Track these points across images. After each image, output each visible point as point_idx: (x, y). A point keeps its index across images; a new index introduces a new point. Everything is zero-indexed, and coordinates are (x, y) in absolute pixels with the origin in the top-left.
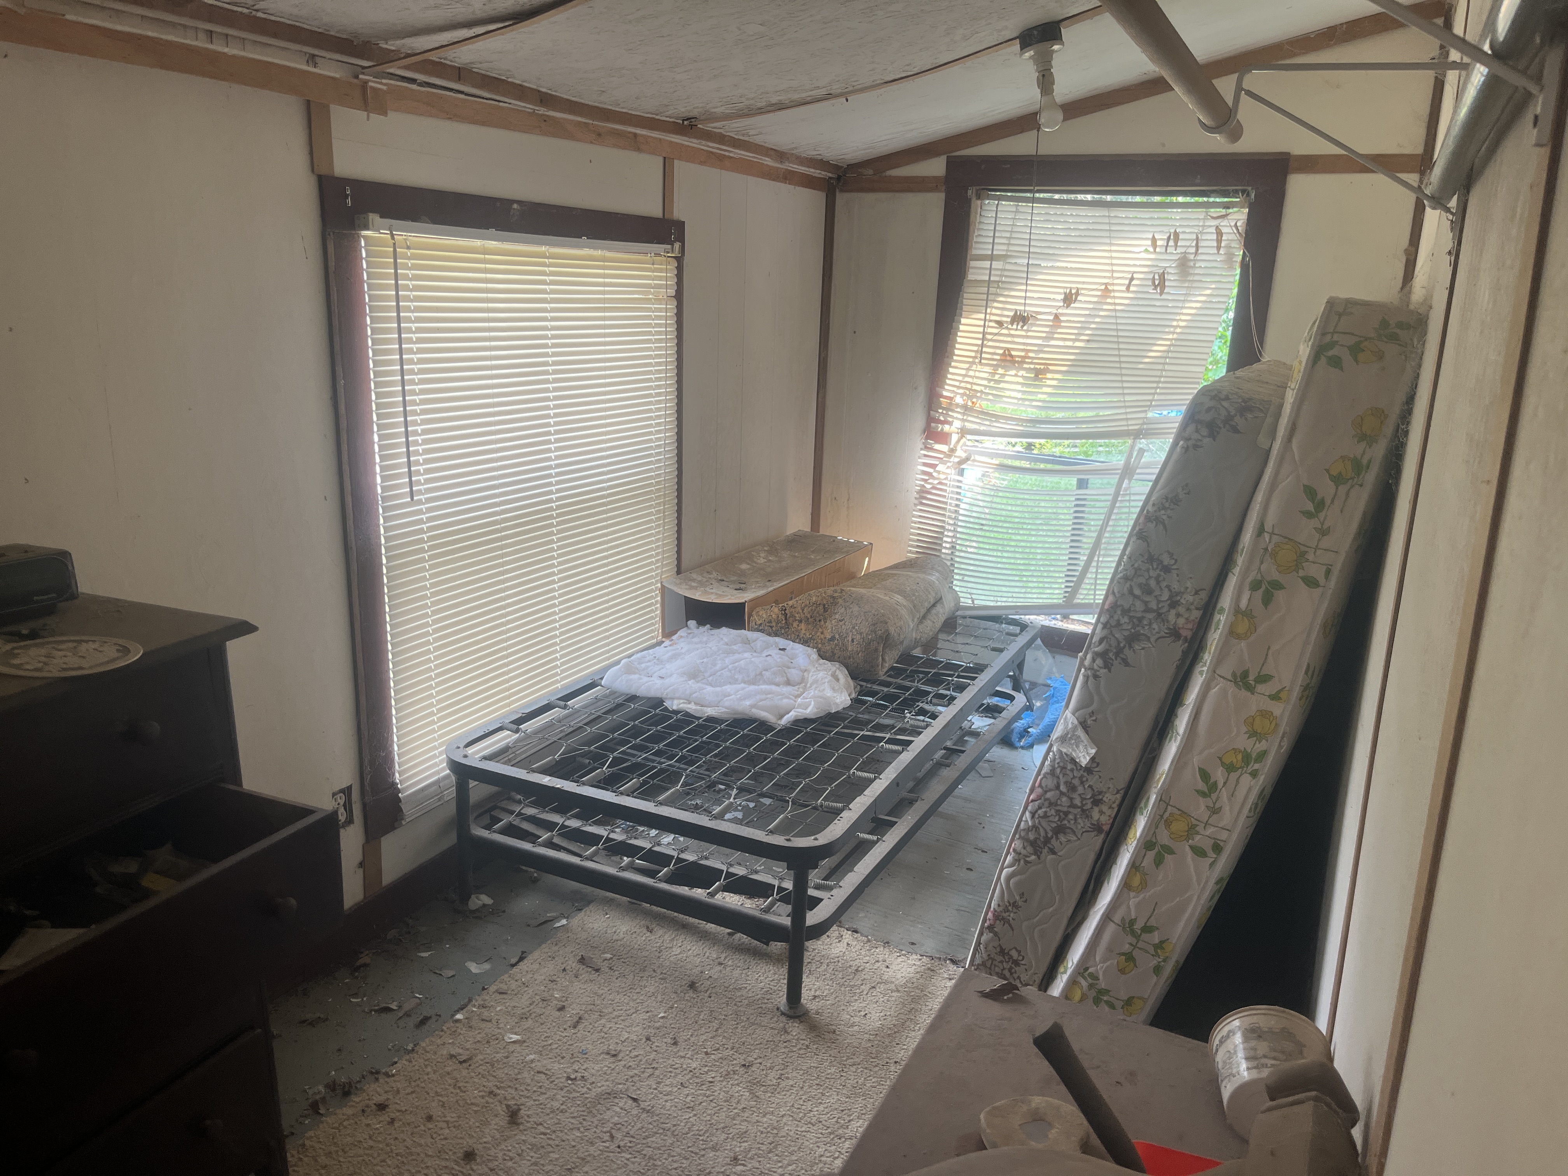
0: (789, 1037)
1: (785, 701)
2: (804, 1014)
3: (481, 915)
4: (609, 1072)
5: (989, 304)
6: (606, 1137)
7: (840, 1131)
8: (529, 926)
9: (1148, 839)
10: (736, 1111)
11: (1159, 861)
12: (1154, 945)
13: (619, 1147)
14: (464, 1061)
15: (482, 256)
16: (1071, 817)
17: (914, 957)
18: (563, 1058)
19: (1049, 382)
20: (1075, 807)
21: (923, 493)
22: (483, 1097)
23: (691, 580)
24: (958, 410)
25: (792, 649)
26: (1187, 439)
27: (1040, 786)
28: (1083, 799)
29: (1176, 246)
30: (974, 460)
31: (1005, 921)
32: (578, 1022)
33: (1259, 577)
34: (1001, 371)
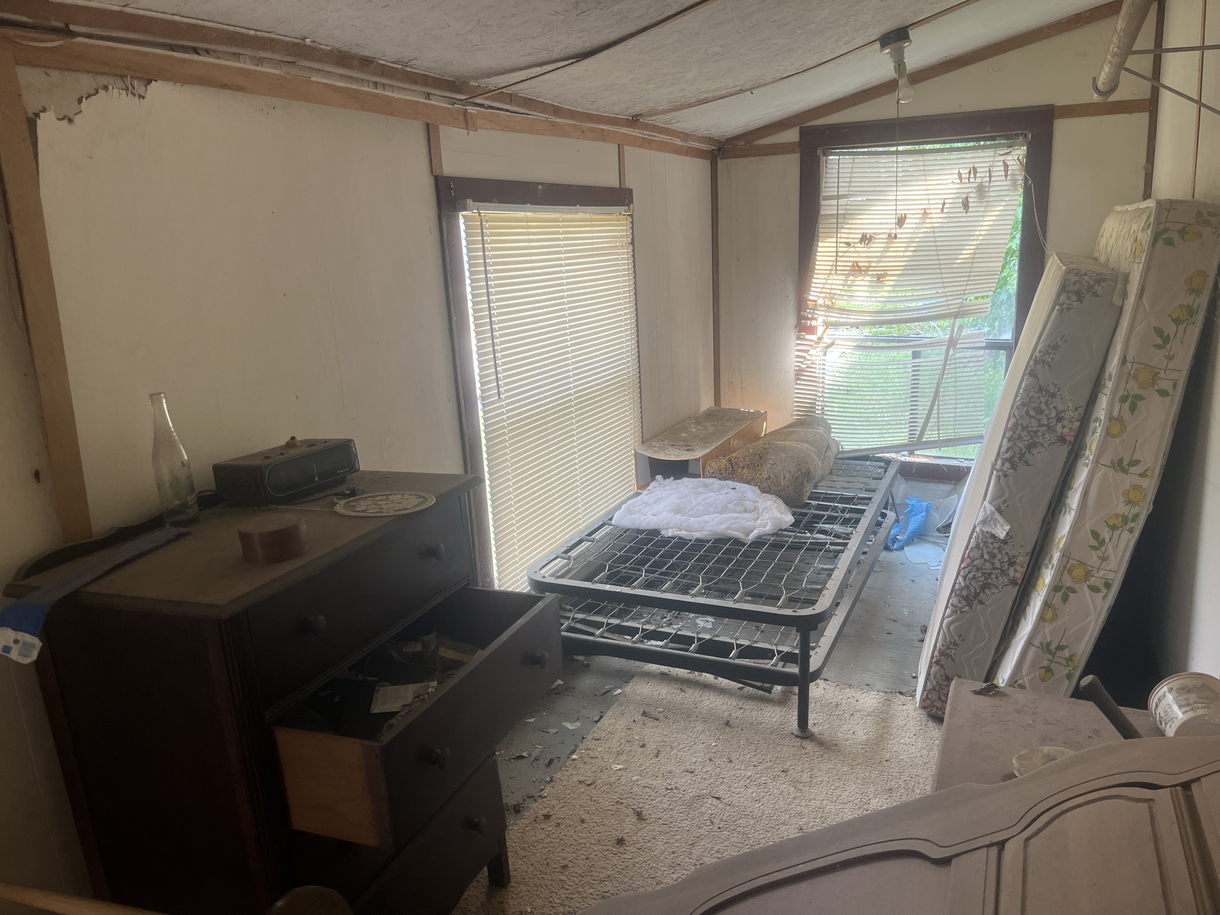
0: (807, 751)
1: (749, 523)
2: (812, 735)
3: (558, 692)
4: (692, 783)
5: (839, 231)
6: (708, 823)
7: (866, 807)
8: (596, 695)
9: (1056, 584)
10: (789, 800)
11: (1065, 599)
12: (1065, 659)
13: (719, 828)
14: (591, 784)
15: (526, 224)
16: (993, 576)
17: (873, 693)
18: (657, 777)
19: (888, 283)
20: (997, 569)
21: (799, 373)
22: (613, 805)
23: (652, 447)
24: (822, 309)
25: (740, 488)
26: (1061, 305)
27: (969, 557)
28: (1001, 563)
29: (975, 177)
30: (838, 345)
31: (948, 655)
32: (658, 753)
33: (1126, 393)
34: (851, 278)
